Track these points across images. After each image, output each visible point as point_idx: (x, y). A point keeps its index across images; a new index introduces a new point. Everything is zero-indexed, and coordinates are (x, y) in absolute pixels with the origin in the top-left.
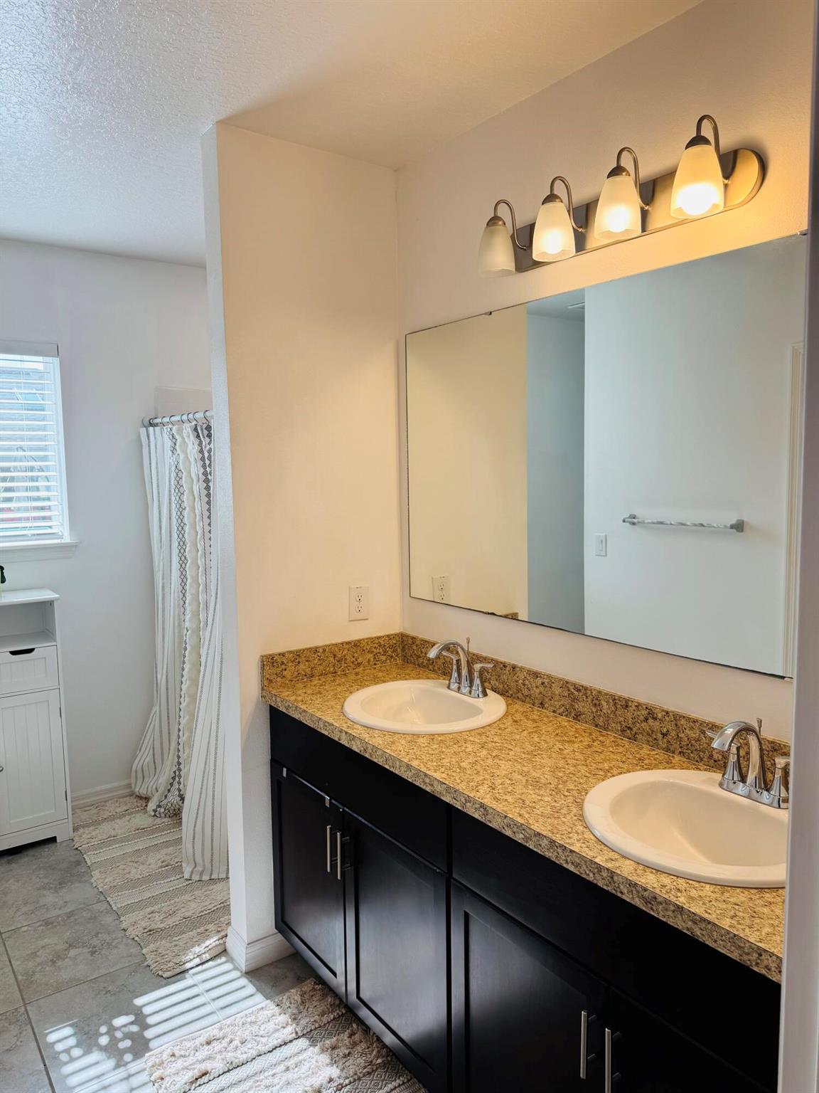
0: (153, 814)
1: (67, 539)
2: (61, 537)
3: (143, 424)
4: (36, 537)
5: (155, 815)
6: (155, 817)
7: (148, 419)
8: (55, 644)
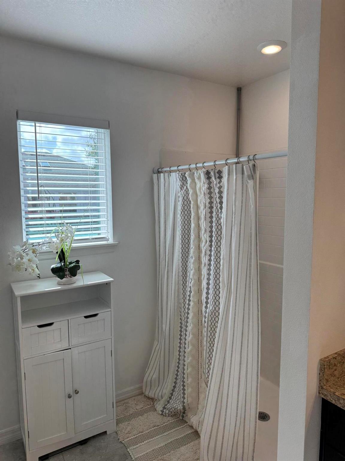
0: (161, 413)
1: (111, 241)
2: (108, 240)
3: (154, 173)
4: (94, 240)
5: (162, 414)
6: (162, 416)
7: (157, 169)
8: (110, 310)
